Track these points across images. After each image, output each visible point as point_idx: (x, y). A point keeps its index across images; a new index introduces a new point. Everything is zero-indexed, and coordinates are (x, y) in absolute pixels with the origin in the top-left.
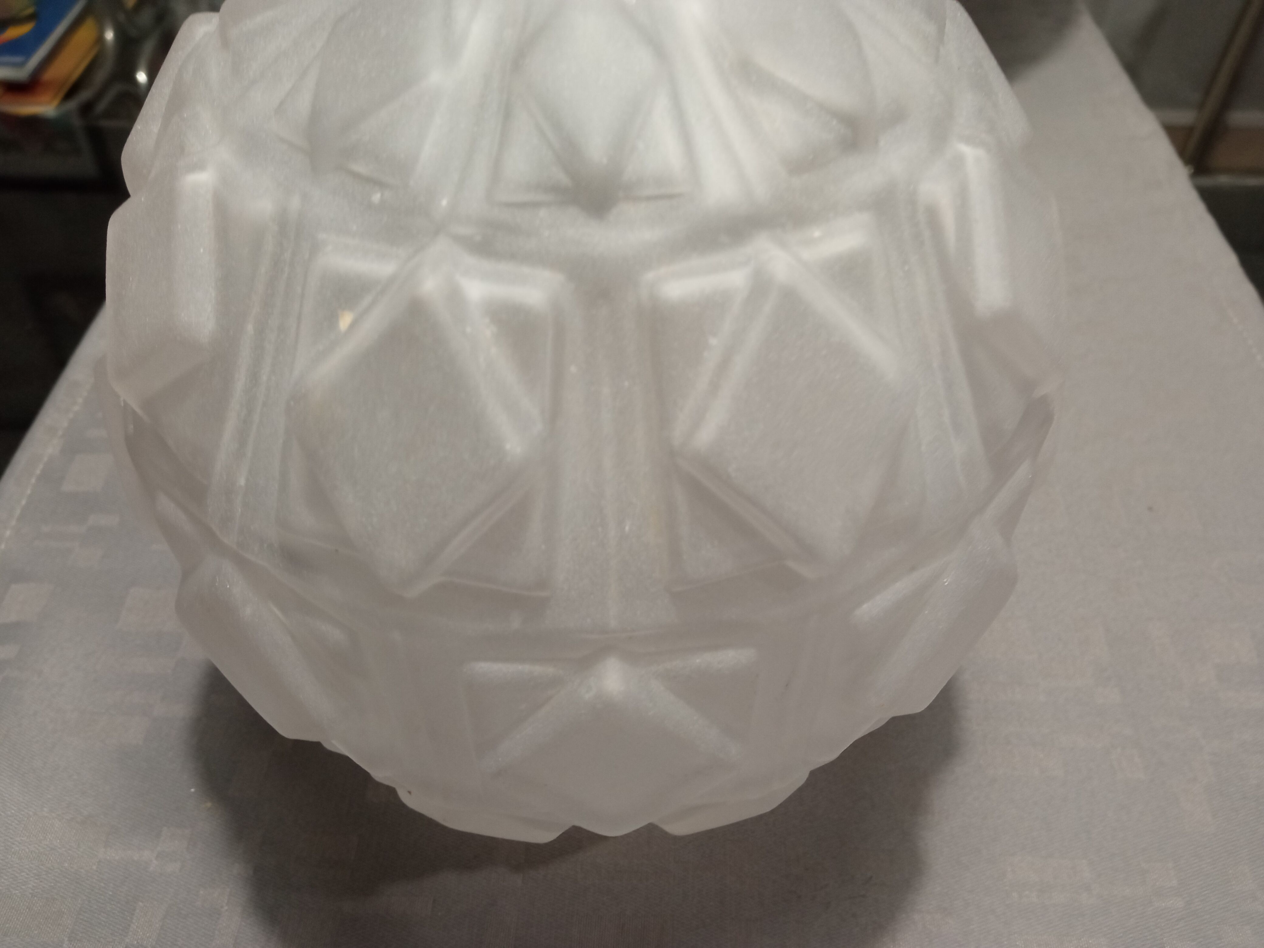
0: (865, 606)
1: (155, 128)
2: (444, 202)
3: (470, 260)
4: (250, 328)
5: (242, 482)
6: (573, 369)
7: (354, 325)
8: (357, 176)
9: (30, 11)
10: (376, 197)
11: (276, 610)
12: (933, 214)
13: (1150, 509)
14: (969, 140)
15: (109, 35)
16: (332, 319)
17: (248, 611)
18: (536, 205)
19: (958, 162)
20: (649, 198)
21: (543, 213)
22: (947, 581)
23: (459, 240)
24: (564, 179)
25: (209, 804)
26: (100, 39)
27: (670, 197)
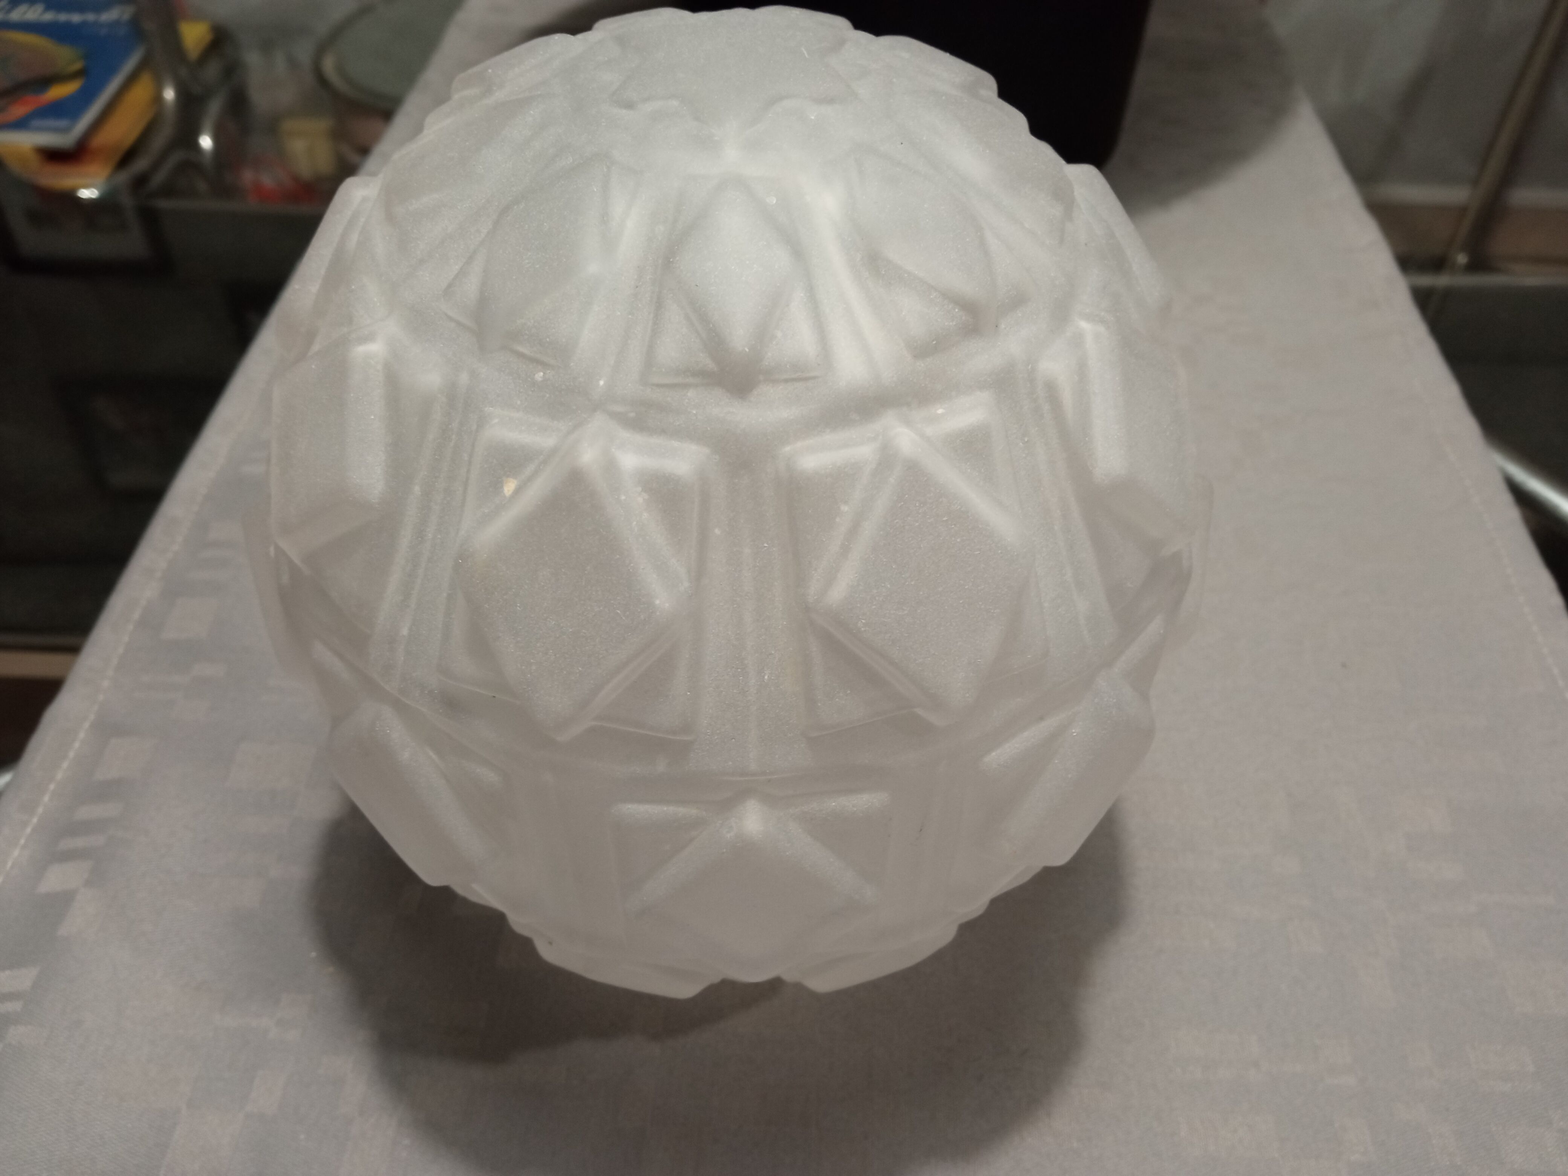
0: (994, 754)
1: (314, 288)
2: (602, 383)
3: (625, 434)
4: (417, 489)
5: (405, 631)
6: (717, 531)
7: (518, 491)
8: (521, 355)
9: (78, 66)
10: (539, 376)
11: (431, 753)
12: (1051, 389)
13: (1344, 665)
14: (1089, 318)
15: (169, 94)
16: (497, 485)
17: (406, 755)
18: (686, 386)
19: (1078, 341)
20: (786, 381)
21: (691, 393)
22: (1075, 731)
23: (614, 416)
24: (710, 365)
25: (331, 969)
26: (158, 98)
27: (806, 379)
